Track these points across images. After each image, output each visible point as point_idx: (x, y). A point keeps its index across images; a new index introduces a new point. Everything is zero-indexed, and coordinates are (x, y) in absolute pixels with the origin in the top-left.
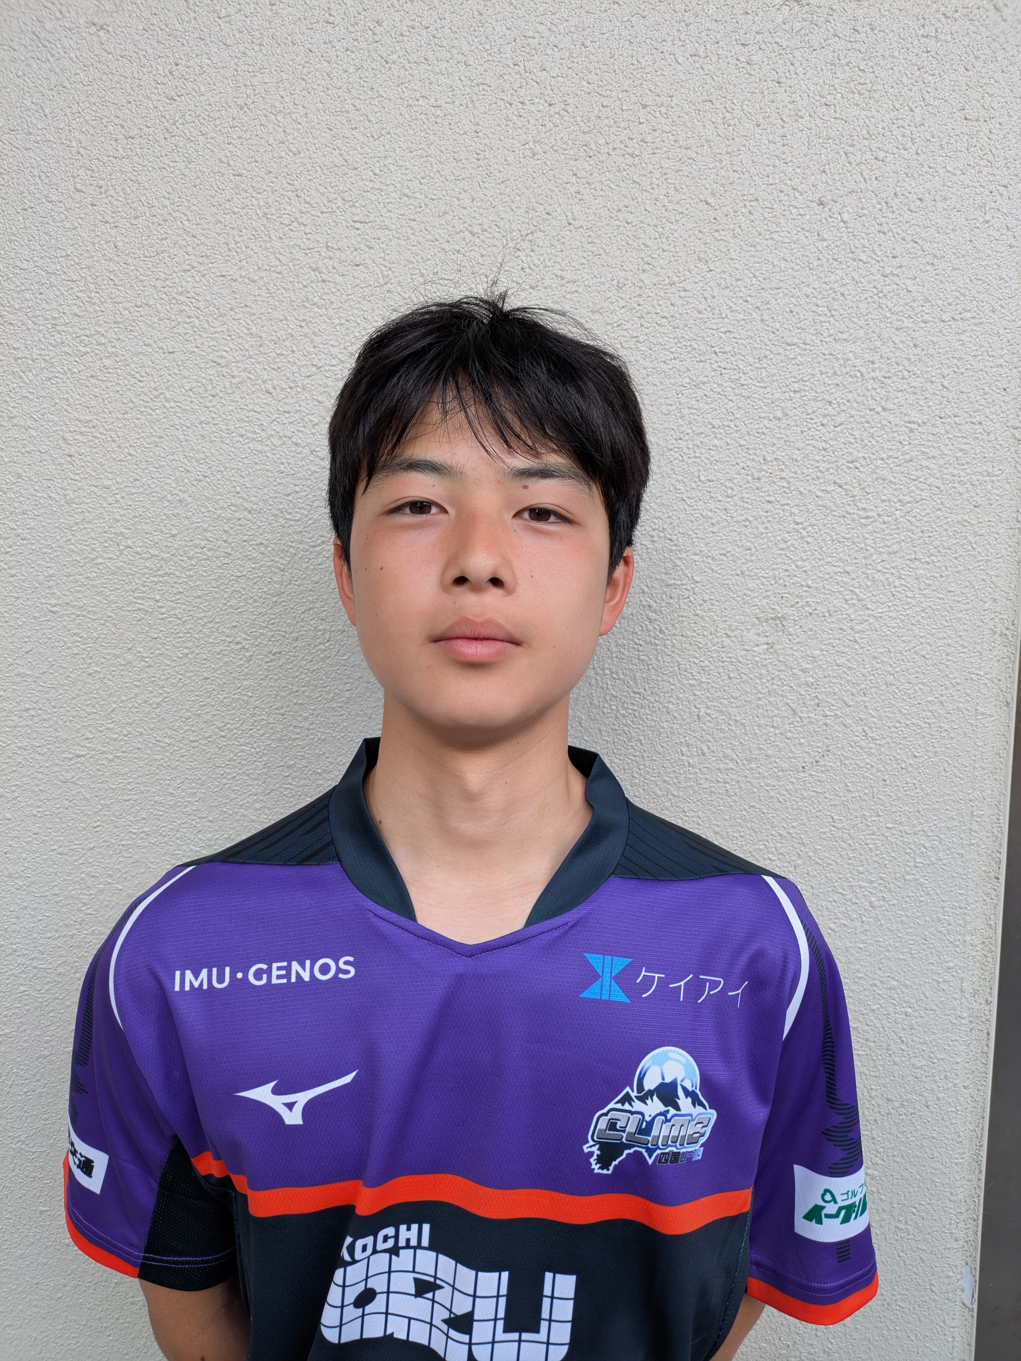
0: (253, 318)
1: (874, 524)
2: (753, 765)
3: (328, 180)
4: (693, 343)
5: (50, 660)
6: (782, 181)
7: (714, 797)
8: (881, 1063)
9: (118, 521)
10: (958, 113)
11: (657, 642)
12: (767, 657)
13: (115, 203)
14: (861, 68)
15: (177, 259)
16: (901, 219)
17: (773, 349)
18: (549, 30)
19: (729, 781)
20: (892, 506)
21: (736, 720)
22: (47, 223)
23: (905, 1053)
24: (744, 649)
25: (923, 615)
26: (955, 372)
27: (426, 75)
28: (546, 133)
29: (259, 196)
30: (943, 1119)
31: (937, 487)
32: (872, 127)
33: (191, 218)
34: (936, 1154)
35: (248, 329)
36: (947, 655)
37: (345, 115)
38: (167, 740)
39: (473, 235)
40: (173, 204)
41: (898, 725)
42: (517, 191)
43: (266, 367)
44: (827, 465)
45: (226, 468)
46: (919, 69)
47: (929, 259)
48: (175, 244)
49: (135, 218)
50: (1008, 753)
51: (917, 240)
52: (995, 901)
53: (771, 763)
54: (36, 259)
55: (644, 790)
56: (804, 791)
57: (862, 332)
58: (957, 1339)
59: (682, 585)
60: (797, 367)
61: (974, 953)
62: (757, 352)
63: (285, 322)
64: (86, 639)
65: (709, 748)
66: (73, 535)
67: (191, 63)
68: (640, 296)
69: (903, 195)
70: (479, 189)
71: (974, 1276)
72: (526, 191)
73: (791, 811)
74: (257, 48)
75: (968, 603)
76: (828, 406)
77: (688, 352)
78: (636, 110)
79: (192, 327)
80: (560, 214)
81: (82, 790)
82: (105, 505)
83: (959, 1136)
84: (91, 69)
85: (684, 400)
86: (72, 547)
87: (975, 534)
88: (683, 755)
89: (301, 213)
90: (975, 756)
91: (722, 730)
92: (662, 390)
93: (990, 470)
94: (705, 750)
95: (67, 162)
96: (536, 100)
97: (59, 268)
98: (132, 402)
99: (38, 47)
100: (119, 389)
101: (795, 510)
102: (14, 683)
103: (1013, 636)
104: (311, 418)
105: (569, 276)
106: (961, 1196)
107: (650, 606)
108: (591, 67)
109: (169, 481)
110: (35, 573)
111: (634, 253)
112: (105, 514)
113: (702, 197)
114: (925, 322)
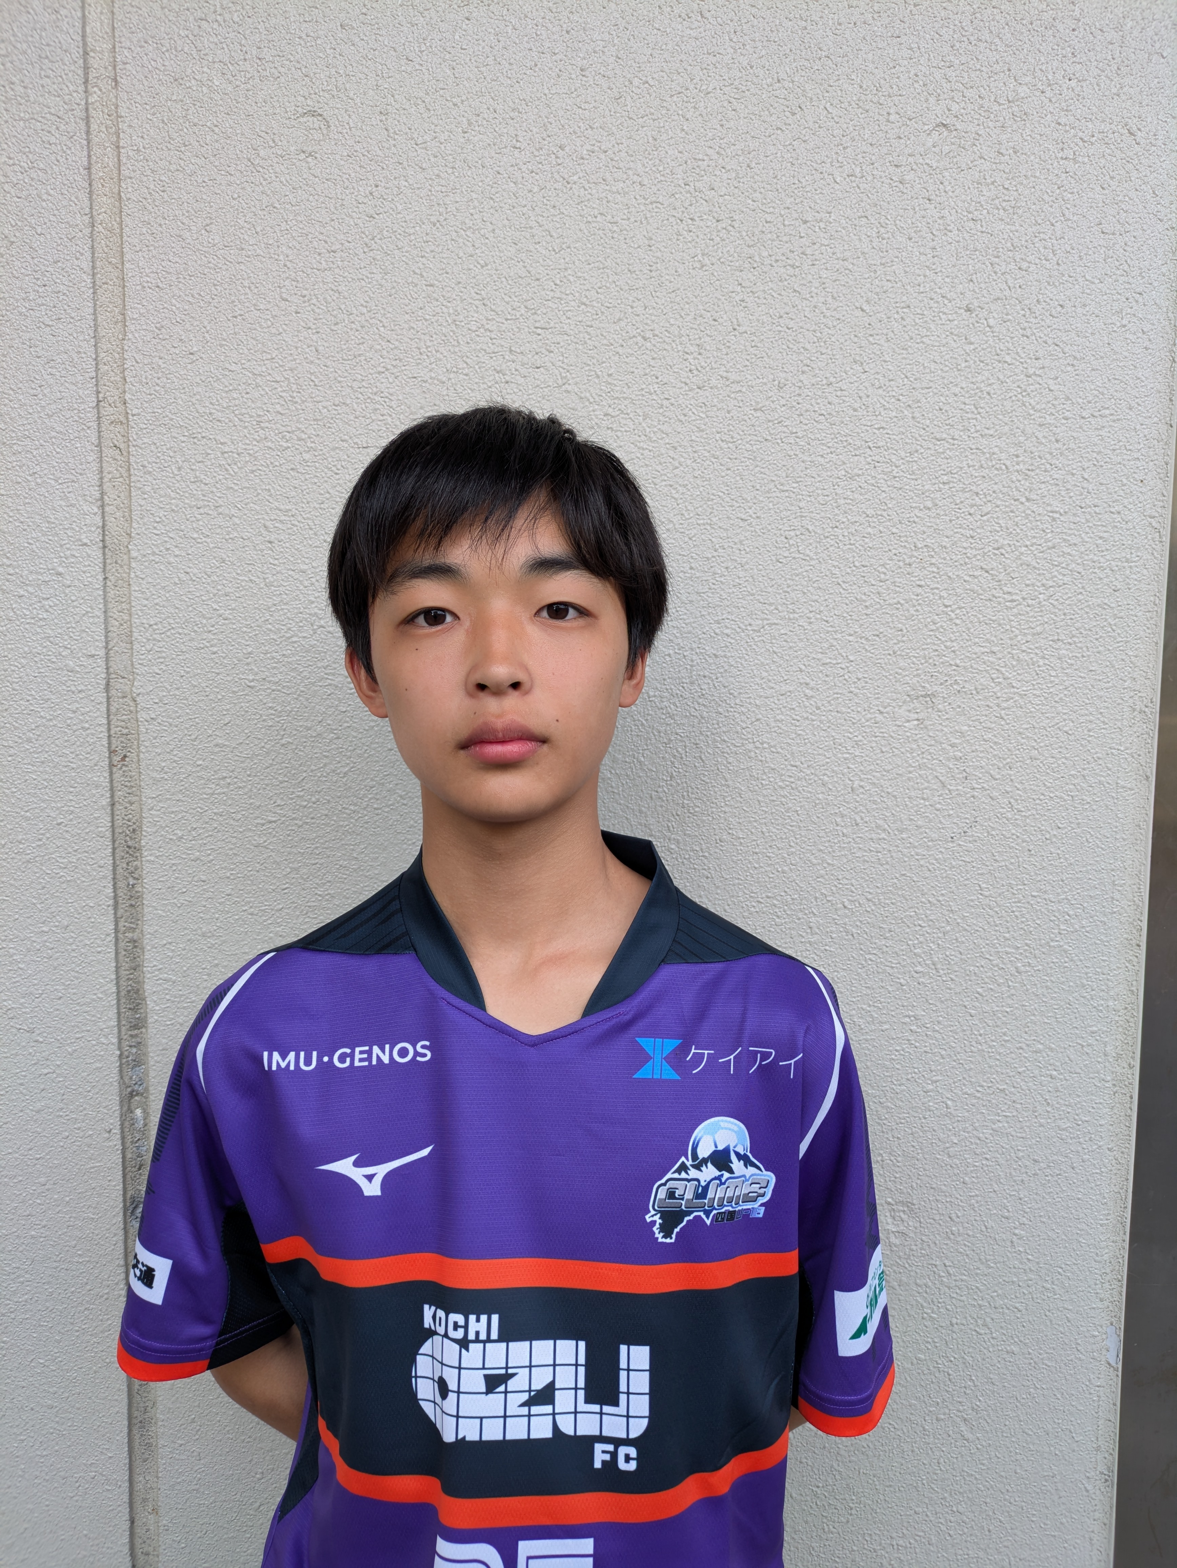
1: (1019, 607)
2: (904, 836)
3: (513, 290)
4: (849, 438)
5: (246, 731)
6: (932, 290)
7: (867, 865)
8: (1028, 1124)
9: (313, 602)
10: (1096, 228)
11: (813, 717)
12: (917, 732)
13: (317, 311)
14: (1006, 186)
15: (372, 362)
16: (1043, 323)
17: (924, 443)
18: (718, 153)
19: (881, 850)
20: (1036, 590)
21: (888, 792)
22: (255, 329)
23: (1051, 1115)
24: (896, 725)
25: (1066, 692)
26: (1095, 465)
27: (604, 194)
28: (713, 246)
29: (449, 304)
30: (1088, 1180)
31: (1079, 573)
32: (1016, 240)
33: (386, 325)
34: (1081, 1215)
36: (1089, 731)
37: (529, 231)
38: (352, 807)
39: (645, 340)
40: (369, 312)
41: (1042, 797)
42: (686, 300)
44: (974, 552)
46: (1059, 188)
47: (1070, 360)
48: (371, 348)
50: (1147, 825)
51: (1058, 343)
52: (1137, 968)
53: (921, 833)
54: (243, 361)
55: (800, 858)
56: (952, 861)
57: (1007, 428)
58: (1103, 1398)
59: (838, 664)
60: (946, 461)
61: (1117, 1018)
62: (908, 447)
64: (280, 712)
65: (862, 819)
66: (271, 615)
67: (390, 185)
68: (799, 395)
69: (1045, 302)
70: (651, 298)
71: (1119, 1336)
72: (694, 299)
73: (940, 879)
74: (450, 171)
75: (1109, 682)
76: (974, 497)
77: (844, 447)
78: (797, 225)
79: (385, 424)
80: (726, 321)
81: (272, 854)
82: (302, 587)
83: (1104, 1198)
84: (300, 191)
85: (840, 491)
86: (270, 626)
87: (1115, 617)
88: (837, 825)
89: (487, 320)
90: (1116, 827)
91: (875, 802)
92: (819, 482)
93: (1128, 556)
94: (859, 820)
95: (275, 274)
96: (705, 217)
97: (264, 369)
98: (328, 493)
99: (252, 172)
101: (944, 594)
102: (213, 753)
103: (1152, 713)
105: (733, 376)
106: (1106, 1257)
107: (807, 684)
108: (755, 186)
110: (235, 651)
111: (794, 357)
112: (301, 596)
113: (857, 304)
114: (1066, 419)
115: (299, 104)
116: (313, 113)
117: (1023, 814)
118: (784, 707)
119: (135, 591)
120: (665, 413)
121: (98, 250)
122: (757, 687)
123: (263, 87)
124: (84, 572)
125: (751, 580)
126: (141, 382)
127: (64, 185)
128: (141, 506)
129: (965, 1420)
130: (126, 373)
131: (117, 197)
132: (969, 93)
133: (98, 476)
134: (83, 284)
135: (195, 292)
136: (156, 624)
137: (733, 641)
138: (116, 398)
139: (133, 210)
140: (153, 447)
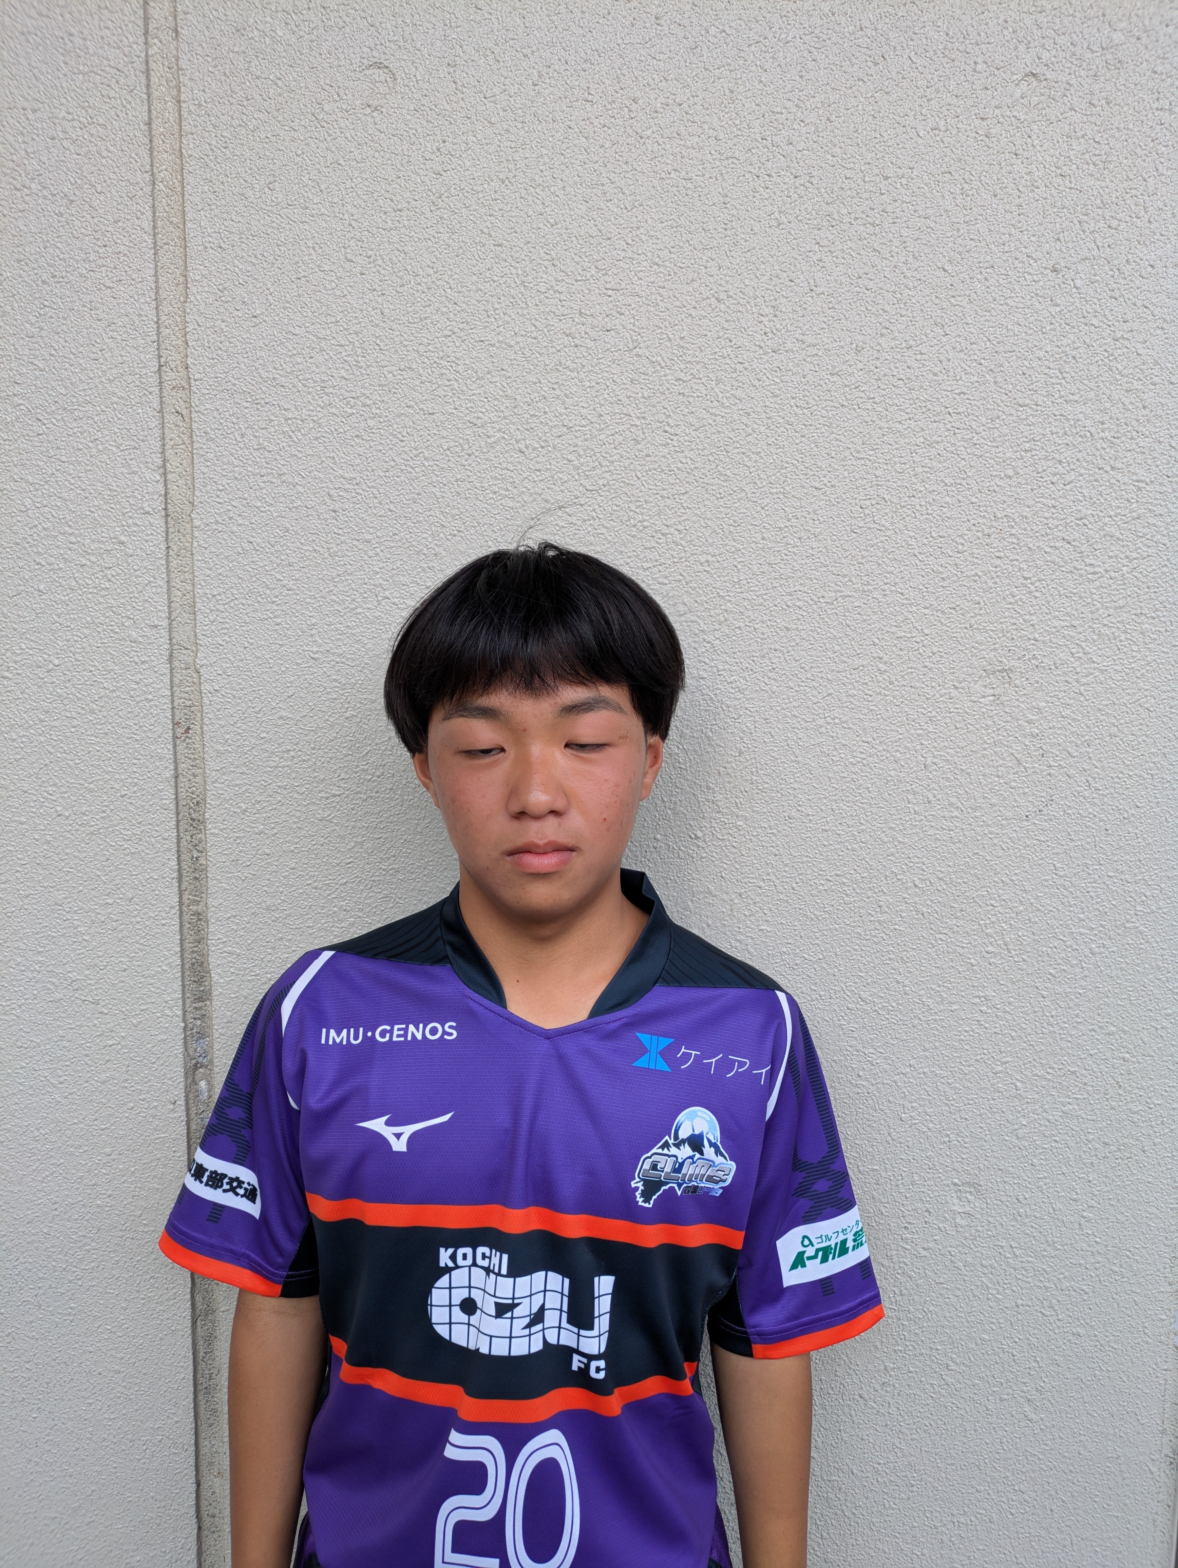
0: (509, 381)
1: (1101, 579)
3: (583, 250)
4: (928, 404)
5: (310, 704)
6: (1017, 249)
7: (939, 843)
8: (1099, 1107)
9: (377, 573)
11: (887, 693)
12: (993, 708)
13: (383, 272)
14: (1097, 140)
15: (439, 325)
16: (1132, 285)
17: (1006, 409)
18: (797, 106)
19: (954, 828)
20: (1119, 563)
21: (961, 770)
22: (319, 292)
23: (1122, 1098)
24: (971, 701)
25: (1148, 668)
27: (678, 149)
28: (791, 204)
29: (517, 265)
30: (1159, 1164)
31: (1164, 544)
32: (1106, 196)
33: (453, 286)
34: (1151, 1199)
35: (504, 392)
36: (1171, 708)
37: (601, 188)
39: (719, 302)
40: (436, 273)
41: (1121, 775)
42: (762, 259)
43: (520, 427)
44: (1056, 522)
45: (479, 523)
46: (1153, 141)
47: (1159, 323)
48: (437, 311)
49: (401, 286)
51: (1148, 305)
53: (995, 811)
54: (307, 325)
55: (870, 836)
56: (1027, 839)
57: (1092, 393)
58: (1169, 1382)
59: (913, 637)
60: (1028, 427)
62: (990, 413)
63: (538, 385)
64: (344, 685)
65: (935, 797)
66: (335, 586)
67: (458, 141)
68: (878, 359)
69: (1135, 262)
70: (725, 258)
72: (771, 259)
73: (1014, 858)
74: (520, 126)
76: (1058, 465)
77: (923, 413)
78: (878, 181)
79: (452, 390)
80: (802, 281)
81: (336, 827)
82: (366, 557)
84: (365, 147)
85: (917, 459)
86: (334, 597)
89: (557, 281)
91: (948, 779)
92: (896, 449)
94: (931, 797)
95: (339, 234)
96: (783, 173)
97: (328, 333)
98: (394, 460)
99: (316, 128)
100: (381, 448)
101: (1024, 566)
102: (277, 726)
104: (561, 476)
105: (809, 340)
107: (880, 658)
108: (835, 141)
109: (425, 535)
110: (299, 622)
111: (873, 318)
112: (365, 566)
113: (939, 264)
114: (1154, 384)
115: (364, 55)
116: (379, 65)
117: (1101, 792)
118: (857, 682)
119: (198, 560)
120: (740, 378)
121: (159, 208)
122: (829, 661)
123: (328, 38)
124: (147, 541)
125: (824, 550)
126: (203, 346)
127: (124, 141)
128: (204, 474)
129: (1029, 1400)
130: (188, 337)
131: (178, 154)
132: (1062, 40)
133: (160, 443)
134: (144, 244)
135: (258, 253)
136: (219, 594)
137: (805, 614)
138: (178, 362)
139: (194, 167)
140: (215, 414)
